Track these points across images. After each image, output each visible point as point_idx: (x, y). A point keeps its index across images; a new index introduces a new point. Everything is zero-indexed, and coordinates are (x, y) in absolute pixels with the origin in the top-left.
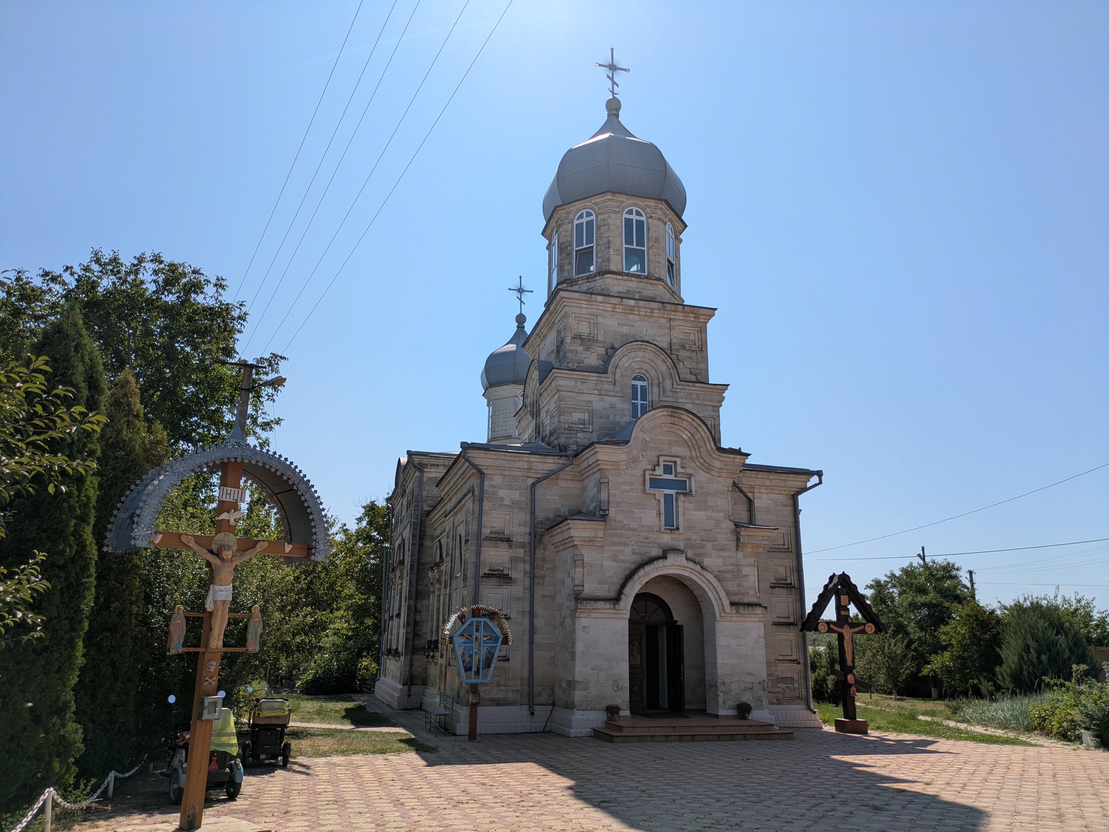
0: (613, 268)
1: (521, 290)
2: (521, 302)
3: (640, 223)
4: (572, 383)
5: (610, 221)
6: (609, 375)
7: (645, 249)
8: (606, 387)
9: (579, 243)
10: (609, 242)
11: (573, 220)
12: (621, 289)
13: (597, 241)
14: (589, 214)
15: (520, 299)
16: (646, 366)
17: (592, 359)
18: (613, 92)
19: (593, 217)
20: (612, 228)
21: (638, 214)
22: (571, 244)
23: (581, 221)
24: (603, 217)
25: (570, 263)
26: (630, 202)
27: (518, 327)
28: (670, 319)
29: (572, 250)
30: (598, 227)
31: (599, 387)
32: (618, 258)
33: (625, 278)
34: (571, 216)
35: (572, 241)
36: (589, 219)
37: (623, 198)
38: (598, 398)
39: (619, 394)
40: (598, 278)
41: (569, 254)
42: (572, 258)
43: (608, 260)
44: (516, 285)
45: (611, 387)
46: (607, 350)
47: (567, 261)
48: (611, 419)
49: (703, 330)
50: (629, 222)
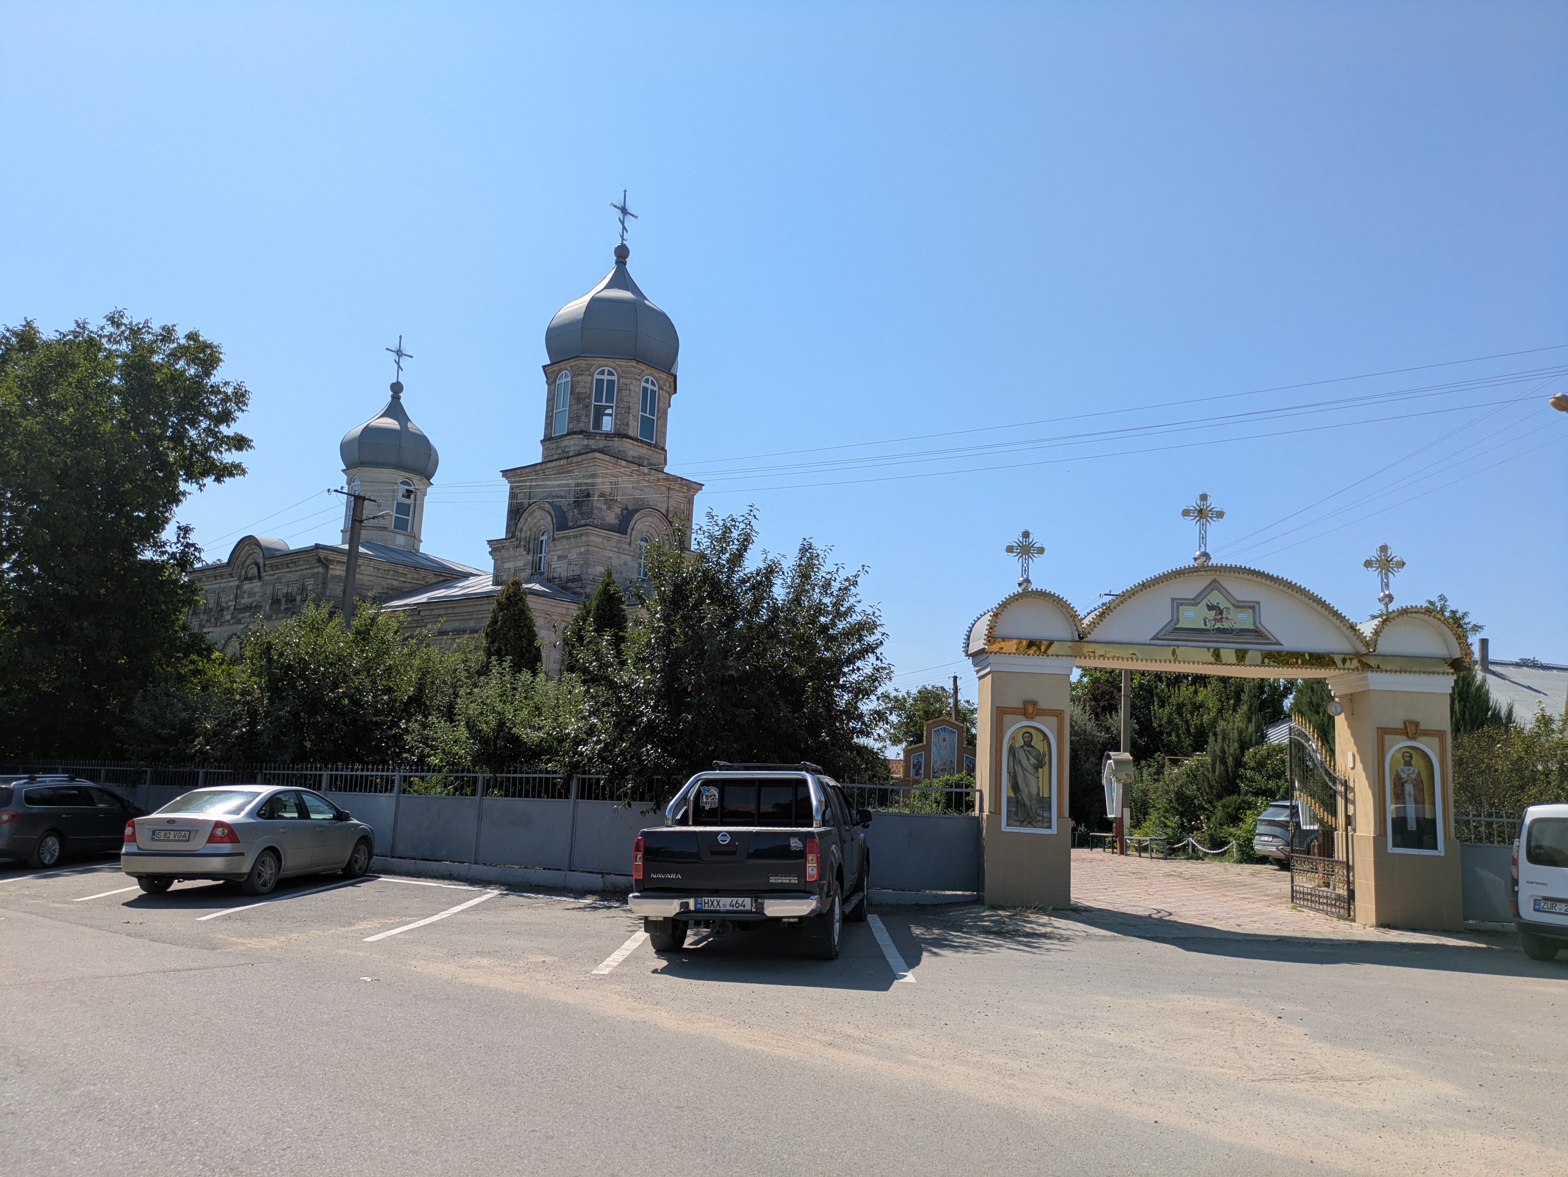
0: (631, 434)
1: (399, 353)
2: (399, 367)
3: (653, 392)
4: (600, 540)
5: (632, 387)
6: (628, 536)
7: (655, 418)
8: (624, 546)
9: (599, 398)
10: (629, 408)
11: (594, 374)
12: (636, 455)
13: (617, 402)
14: (610, 374)
15: (398, 363)
16: (652, 530)
17: (611, 517)
18: (622, 237)
19: (615, 378)
20: (633, 394)
21: (653, 384)
22: (589, 397)
23: (601, 377)
24: (626, 381)
25: (588, 416)
26: (649, 371)
27: (393, 397)
28: (669, 489)
29: (590, 403)
30: (619, 390)
31: (619, 546)
32: (635, 423)
33: (639, 444)
34: (592, 370)
35: (590, 394)
36: (610, 378)
37: (644, 367)
38: (616, 555)
39: (632, 554)
40: (616, 439)
41: (587, 406)
42: (590, 411)
43: (627, 425)
44: (395, 347)
45: (628, 546)
46: (622, 510)
47: (584, 412)
48: (624, 574)
49: (690, 502)
50: (645, 389)
